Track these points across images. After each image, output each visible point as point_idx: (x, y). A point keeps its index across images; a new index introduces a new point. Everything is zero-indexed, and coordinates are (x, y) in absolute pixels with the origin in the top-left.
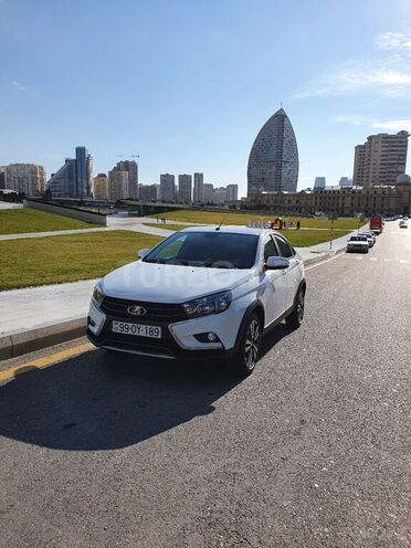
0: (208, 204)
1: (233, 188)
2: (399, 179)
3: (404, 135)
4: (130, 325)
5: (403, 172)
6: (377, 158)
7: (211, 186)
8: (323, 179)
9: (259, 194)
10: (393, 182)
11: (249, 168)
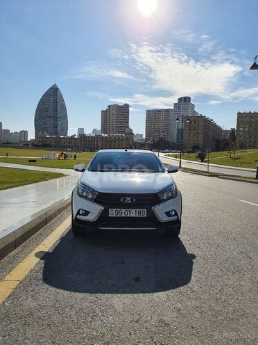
0: (8, 143)
1: (25, 133)
2: (126, 131)
3: (127, 106)
4: (123, 210)
5: (128, 127)
6: (114, 118)
7: (8, 131)
8: (83, 129)
9: (44, 137)
10: (123, 132)
11: (36, 120)
